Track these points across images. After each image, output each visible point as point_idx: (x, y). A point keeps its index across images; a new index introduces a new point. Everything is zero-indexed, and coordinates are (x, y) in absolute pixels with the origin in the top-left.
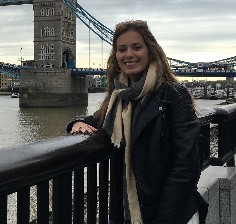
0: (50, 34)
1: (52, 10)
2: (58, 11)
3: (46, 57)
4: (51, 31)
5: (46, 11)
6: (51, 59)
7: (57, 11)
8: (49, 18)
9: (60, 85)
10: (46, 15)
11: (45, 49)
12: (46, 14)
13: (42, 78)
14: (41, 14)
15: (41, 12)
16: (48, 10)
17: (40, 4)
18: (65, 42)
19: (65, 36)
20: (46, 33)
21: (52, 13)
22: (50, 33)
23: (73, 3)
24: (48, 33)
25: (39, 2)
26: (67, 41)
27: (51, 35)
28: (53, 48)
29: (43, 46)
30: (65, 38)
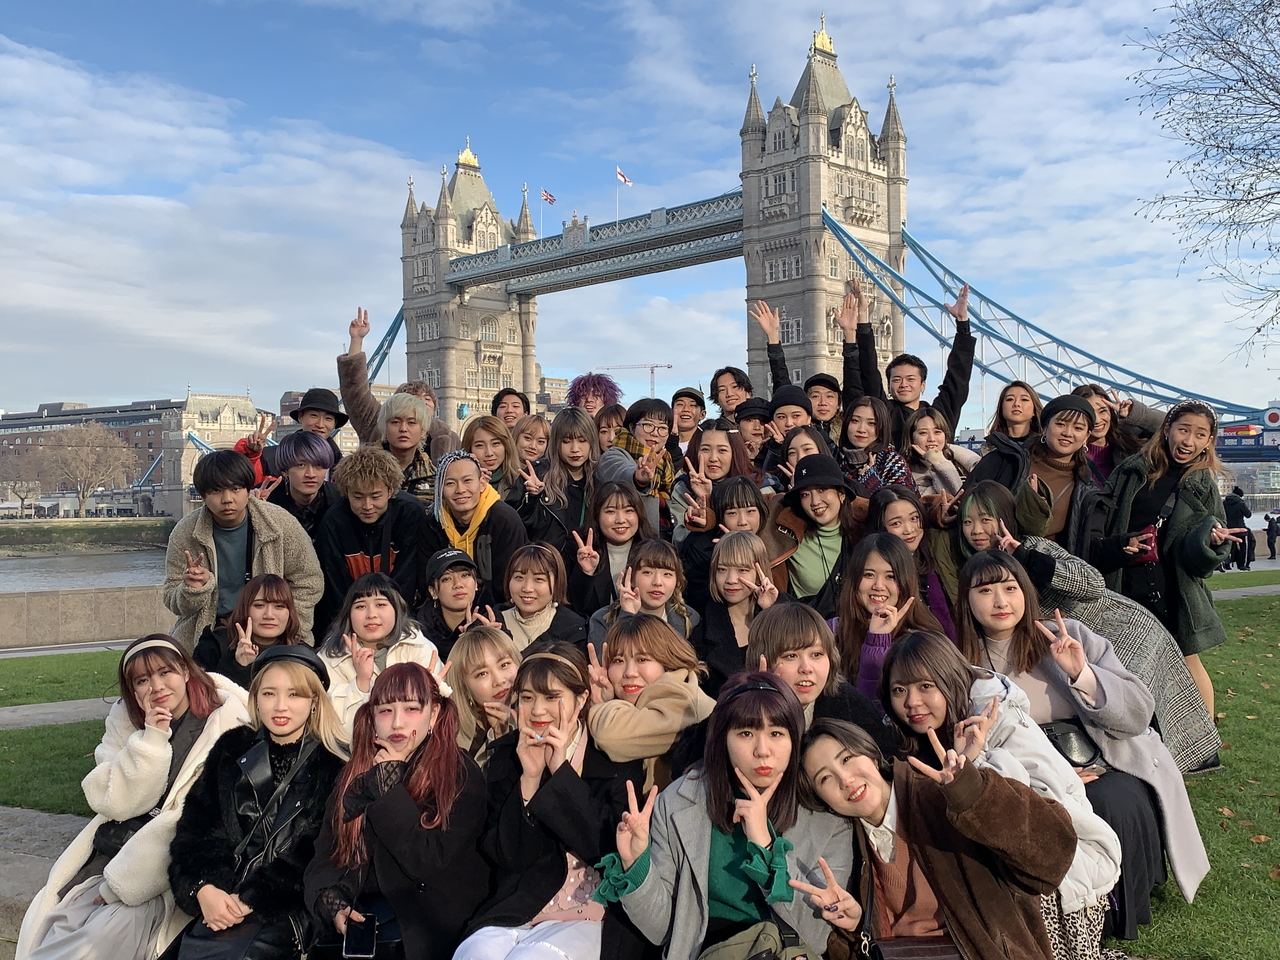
0: (792, 338)
1: (797, 262)
2: (809, 262)
4: (795, 327)
5: (781, 266)
7: (806, 262)
8: (788, 288)
10: (781, 279)
12: (781, 275)
14: (768, 277)
15: (768, 271)
16: (784, 264)
17: (763, 245)
21: (797, 269)
22: (792, 333)
23: (890, 234)
25: (759, 241)
27: (795, 341)
28: (800, 382)
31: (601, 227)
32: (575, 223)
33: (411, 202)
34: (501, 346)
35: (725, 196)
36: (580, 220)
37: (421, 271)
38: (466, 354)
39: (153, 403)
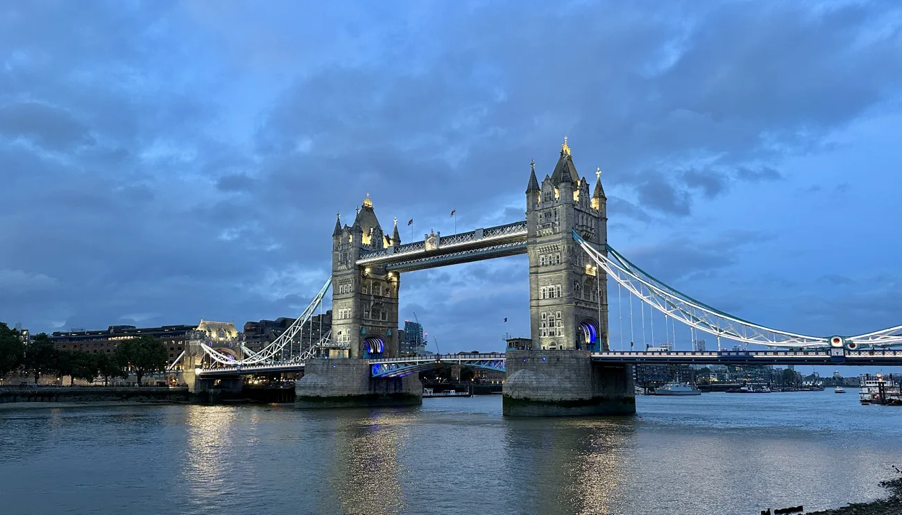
0: (556, 295)
2: (565, 256)
3: (551, 332)
4: (557, 289)
5: (549, 258)
6: (557, 336)
8: (553, 270)
9: (568, 380)
11: (548, 319)
12: (549, 263)
13: (535, 367)
14: (541, 264)
15: (541, 260)
17: (538, 248)
18: (584, 308)
19: (583, 298)
20: (548, 294)
21: (558, 260)
22: (556, 292)
23: (599, 245)
24: (551, 296)
25: (536, 246)
26: (588, 306)
27: (557, 297)
28: (560, 318)
29: (544, 315)
30: (583, 301)
31: (446, 238)
32: (432, 235)
33: (338, 224)
34: (381, 298)
35: (517, 223)
36: (436, 234)
37: (342, 259)
38: (365, 301)
39: (174, 327)
